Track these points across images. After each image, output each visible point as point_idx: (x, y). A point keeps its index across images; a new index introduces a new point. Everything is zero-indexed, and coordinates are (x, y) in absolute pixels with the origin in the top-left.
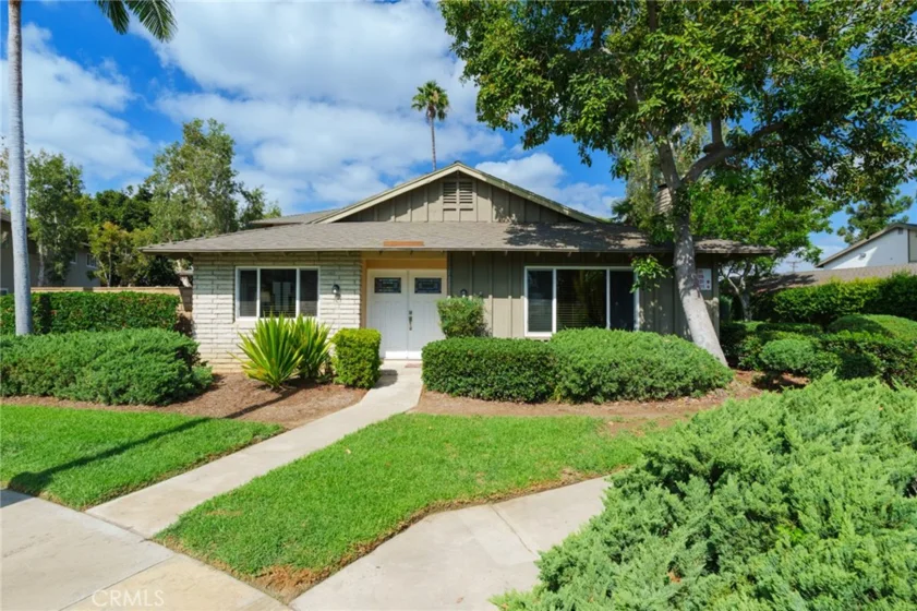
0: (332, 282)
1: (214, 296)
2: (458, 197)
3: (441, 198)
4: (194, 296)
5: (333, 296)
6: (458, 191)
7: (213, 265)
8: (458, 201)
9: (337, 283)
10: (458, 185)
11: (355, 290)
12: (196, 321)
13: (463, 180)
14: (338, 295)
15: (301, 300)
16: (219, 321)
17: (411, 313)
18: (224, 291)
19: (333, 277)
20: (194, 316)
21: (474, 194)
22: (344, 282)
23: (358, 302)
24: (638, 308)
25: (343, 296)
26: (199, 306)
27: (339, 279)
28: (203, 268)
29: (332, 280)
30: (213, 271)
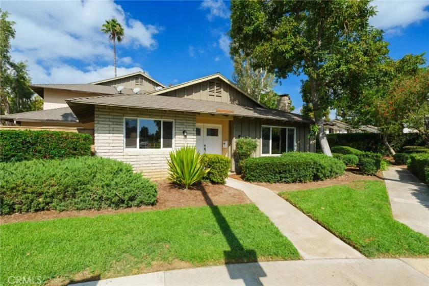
0: (182, 129)
1: (111, 135)
2: (215, 90)
3: (208, 89)
4: (96, 135)
5: (183, 137)
6: (215, 87)
7: (109, 115)
8: (215, 92)
9: (185, 129)
10: (215, 84)
11: (194, 134)
12: (97, 151)
13: (218, 82)
14: (185, 136)
15: (163, 138)
16: (114, 151)
17: (205, 146)
18: (119, 132)
19: (183, 126)
20: (96, 148)
21: (222, 89)
22: (188, 129)
23: (195, 140)
24: (295, 144)
25: (188, 137)
26: (99, 141)
27: (186, 128)
28: (102, 116)
29: (182, 128)
30: (110, 118)
